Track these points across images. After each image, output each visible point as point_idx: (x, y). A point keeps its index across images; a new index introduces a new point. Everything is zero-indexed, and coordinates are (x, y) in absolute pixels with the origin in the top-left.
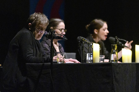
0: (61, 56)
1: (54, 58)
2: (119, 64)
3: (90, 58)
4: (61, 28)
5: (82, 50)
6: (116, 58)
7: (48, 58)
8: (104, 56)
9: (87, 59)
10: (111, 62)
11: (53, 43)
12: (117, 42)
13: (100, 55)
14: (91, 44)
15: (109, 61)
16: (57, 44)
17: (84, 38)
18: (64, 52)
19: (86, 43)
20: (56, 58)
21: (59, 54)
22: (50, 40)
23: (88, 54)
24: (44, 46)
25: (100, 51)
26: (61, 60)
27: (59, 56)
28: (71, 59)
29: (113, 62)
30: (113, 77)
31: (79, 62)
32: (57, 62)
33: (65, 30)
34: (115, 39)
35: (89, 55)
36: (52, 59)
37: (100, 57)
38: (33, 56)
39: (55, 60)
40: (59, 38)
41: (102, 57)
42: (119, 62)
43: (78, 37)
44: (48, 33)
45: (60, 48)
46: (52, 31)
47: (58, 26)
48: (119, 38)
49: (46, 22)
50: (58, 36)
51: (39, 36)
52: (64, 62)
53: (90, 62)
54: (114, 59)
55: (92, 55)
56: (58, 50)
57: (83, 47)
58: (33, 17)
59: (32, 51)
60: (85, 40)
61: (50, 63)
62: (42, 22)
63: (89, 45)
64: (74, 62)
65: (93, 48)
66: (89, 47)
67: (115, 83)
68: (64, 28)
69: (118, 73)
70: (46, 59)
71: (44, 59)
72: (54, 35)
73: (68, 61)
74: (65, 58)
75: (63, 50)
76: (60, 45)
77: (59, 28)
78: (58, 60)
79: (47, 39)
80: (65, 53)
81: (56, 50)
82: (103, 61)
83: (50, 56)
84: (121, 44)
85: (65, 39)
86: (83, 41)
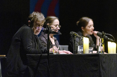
0: (56, 48)
1: (50, 50)
2: (105, 55)
3: (81, 50)
4: (56, 24)
5: (74, 43)
6: (103, 49)
7: (45, 50)
8: (93, 48)
9: (78, 50)
10: (98, 53)
11: (50, 37)
12: (104, 36)
13: (89, 47)
14: (82, 38)
15: (97, 53)
16: (52, 38)
17: (76, 33)
18: (58, 45)
19: (78, 37)
20: (52, 50)
21: (55, 46)
22: (47, 35)
23: (79, 46)
24: (42, 39)
25: (89, 43)
26: (56, 52)
27: (54, 48)
28: (65, 51)
29: (100, 53)
30: (101, 66)
31: (71, 53)
32: (52, 53)
33: (59, 26)
34: (102, 34)
35: (80, 48)
36: (49, 51)
37: (89, 49)
38: (33, 48)
39: (51, 51)
40: (54, 33)
41: (91, 49)
42: (105, 53)
43: (71, 32)
44: (45, 29)
45: (56, 41)
46: (48, 27)
47: (53, 22)
48: (105, 33)
49: (43, 19)
50: (54, 31)
51: (37, 31)
52: (59, 53)
53: (80, 53)
54: (101, 51)
55: (83, 47)
56: (54, 43)
57: (75, 41)
58: (32, 15)
59: (32, 44)
60: (76, 34)
61: (47, 54)
62: (39, 19)
63: (80, 39)
64: (67, 53)
65: (83, 42)
66: (80, 41)
67: (102, 70)
68: (59, 24)
69: (104, 62)
70: (43, 51)
71: (42, 50)
72: (50, 30)
73: (62, 52)
74: (60, 49)
75: (58, 43)
76: (56, 39)
77: (55, 24)
78: (54, 52)
79: (44, 34)
80: (60, 46)
81: (52, 42)
82: (92, 52)
83: (47, 48)
84: (107, 38)
85: (59, 34)
86: (75, 35)
